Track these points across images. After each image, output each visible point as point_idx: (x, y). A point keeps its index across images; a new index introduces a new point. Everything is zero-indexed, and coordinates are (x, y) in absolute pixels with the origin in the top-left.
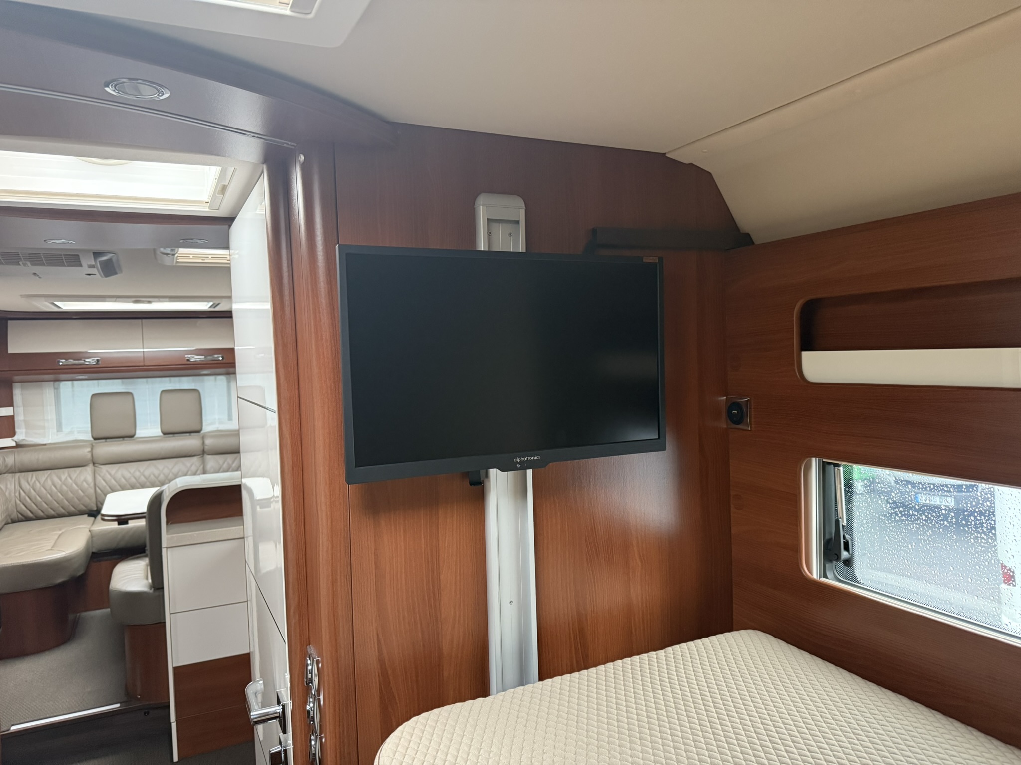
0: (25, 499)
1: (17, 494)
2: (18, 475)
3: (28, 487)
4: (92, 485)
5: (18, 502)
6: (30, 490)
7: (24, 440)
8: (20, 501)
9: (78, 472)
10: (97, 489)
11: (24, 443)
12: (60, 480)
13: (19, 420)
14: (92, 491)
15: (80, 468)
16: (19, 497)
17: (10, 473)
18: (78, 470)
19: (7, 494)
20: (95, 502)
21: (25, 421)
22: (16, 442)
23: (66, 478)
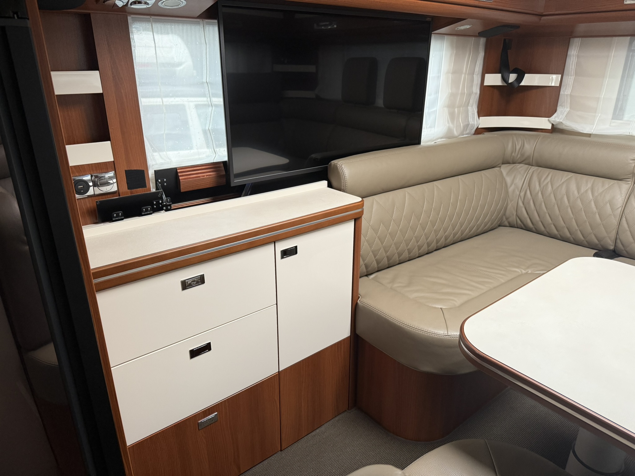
0: (529, 203)
1: (522, 194)
2: (533, 168)
3: (538, 187)
4: (619, 211)
5: (521, 204)
6: (538, 192)
7: (561, 122)
8: (523, 204)
9: (607, 186)
10: (624, 219)
11: (560, 127)
12: (579, 190)
13: (565, 92)
14: (614, 221)
15: (612, 182)
16: (522, 199)
17: (526, 164)
18: (608, 183)
19: (511, 190)
20: (613, 237)
21: (571, 95)
22: (553, 125)
23: (587, 191)
